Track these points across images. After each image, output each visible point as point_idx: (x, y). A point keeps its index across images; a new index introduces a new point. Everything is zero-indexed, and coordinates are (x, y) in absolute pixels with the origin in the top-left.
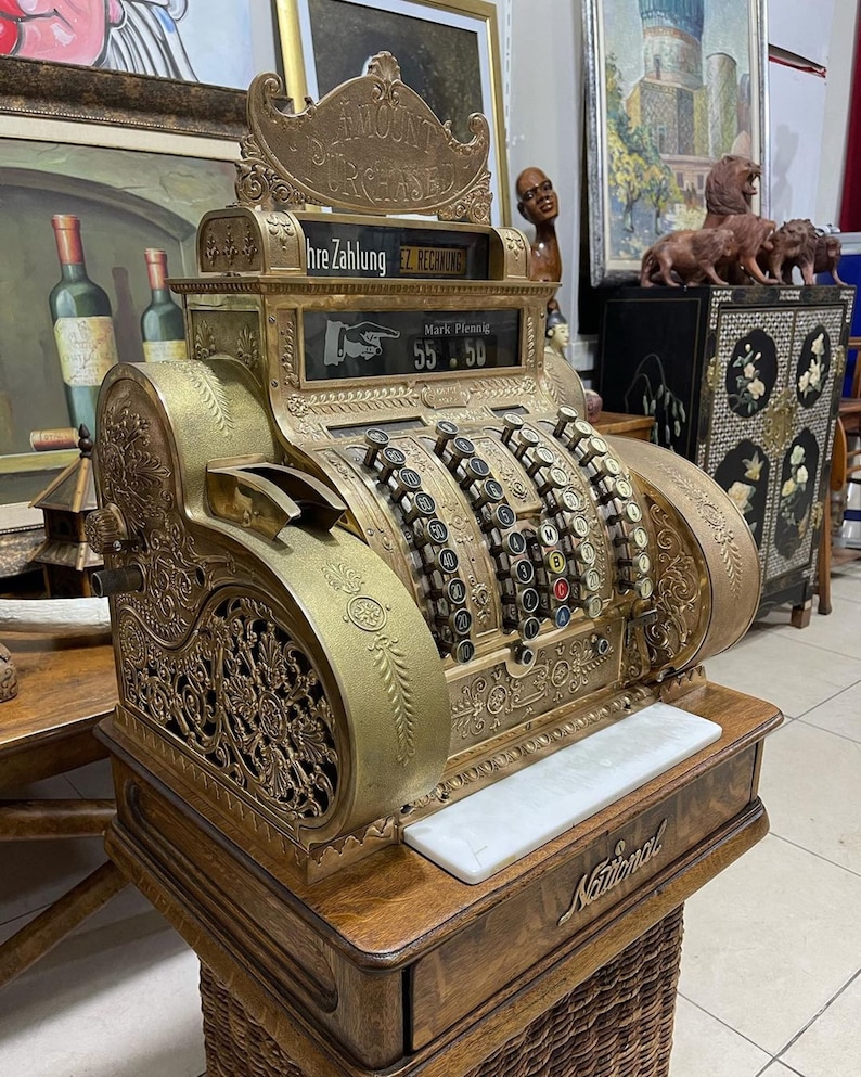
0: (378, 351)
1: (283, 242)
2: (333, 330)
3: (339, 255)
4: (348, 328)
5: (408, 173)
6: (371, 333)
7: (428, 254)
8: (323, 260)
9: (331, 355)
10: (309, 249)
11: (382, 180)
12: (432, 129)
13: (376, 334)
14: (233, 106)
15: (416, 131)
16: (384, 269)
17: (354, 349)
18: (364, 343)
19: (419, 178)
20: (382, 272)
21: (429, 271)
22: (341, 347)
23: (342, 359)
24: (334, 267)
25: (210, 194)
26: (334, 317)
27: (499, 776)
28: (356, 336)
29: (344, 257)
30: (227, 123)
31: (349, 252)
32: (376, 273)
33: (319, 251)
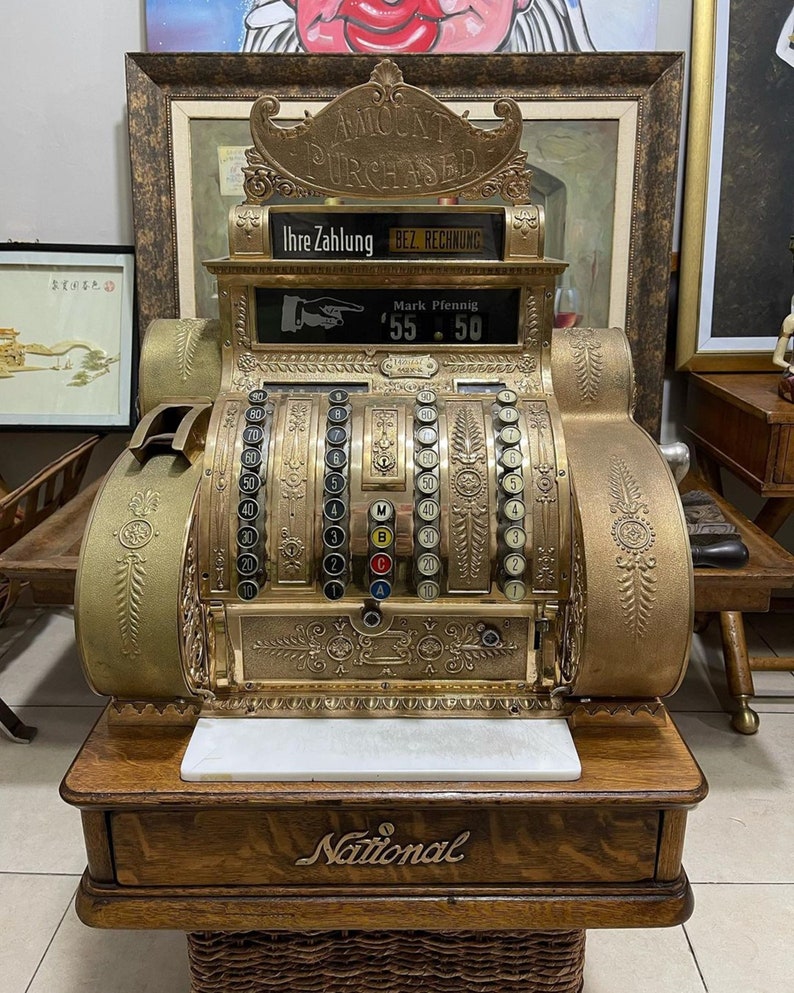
0: (339, 322)
1: (248, 232)
2: (289, 305)
3: (322, 239)
4: (305, 302)
5: (420, 162)
6: (331, 307)
7: (437, 235)
8: (305, 244)
9: (289, 323)
10: (290, 236)
11: (388, 171)
12: (444, 120)
13: (336, 308)
14: (618, 68)
15: (424, 124)
16: (371, 250)
17: (312, 320)
18: (323, 315)
19: (431, 165)
20: (369, 252)
21: (439, 250)
22: (298, 316)
23: (300, 328)
24: (316, 249)
25: (583, 151)
26: (292, 292)
27: (320, 714)
28: (313, 309)
29: (328, 241)
30: (612, 84)
31: (333, 236)
32: (362, 255)
33: (300, 237)
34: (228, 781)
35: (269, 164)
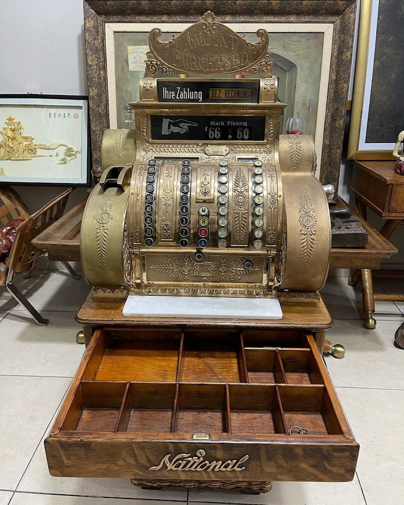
0: (187, 130)
1: (148, 90)
2: (166, 122)
3: (180, 94)
4: (172, 121)
5: (223, 58)
6: (183, 124)
7: (230, 92)
8: (172, 96)
9: (165, 131)
10: (166, 92)
11: (209, 62)
12: (234, 38)
13: (185, 124)
14: (324, 7)
15: (225, 41)
16: (201, 98)
17: (175, 129)
18: (180, 127)
19: (228, 60)
20: (200, 99)
21: (231, 98)
22: (169, 128)
23: (170, 133)
24: (177, 98)
25: (306, 49)
26: (166, 117)
27: (178, 295)
28: (176, 125)
29: (182, 94)
30: (321, 15)
31: (184, 92)
32: (197, 100)
33: (170, 92)
34: (141, 316)
35: (157, 59)
